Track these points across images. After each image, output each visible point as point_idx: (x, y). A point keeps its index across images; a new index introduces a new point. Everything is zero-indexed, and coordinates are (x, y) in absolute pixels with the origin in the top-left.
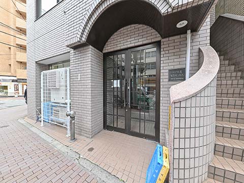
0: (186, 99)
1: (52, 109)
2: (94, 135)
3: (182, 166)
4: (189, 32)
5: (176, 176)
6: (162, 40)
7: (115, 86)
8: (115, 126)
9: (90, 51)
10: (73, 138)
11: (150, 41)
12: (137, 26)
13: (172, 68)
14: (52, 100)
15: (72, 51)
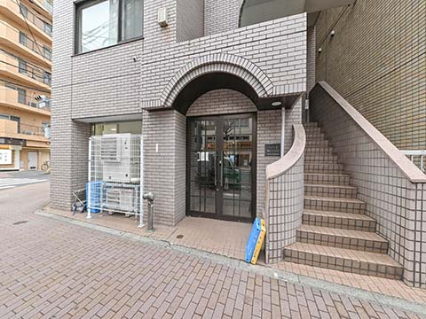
0: (277, 177)
1: (104, 191)
2: (178, 222)
3: (275, 231)
4: (283, 109)
5: (271, 239)
6: (259, 112)
7: (203, 159)
8: (202, 210)
9: (174, 116)
10: (151, 227)
11: (246, 111)
12: (231, 91)
13: (268, 142)
14: (106, 178)
15: (146, 113)
